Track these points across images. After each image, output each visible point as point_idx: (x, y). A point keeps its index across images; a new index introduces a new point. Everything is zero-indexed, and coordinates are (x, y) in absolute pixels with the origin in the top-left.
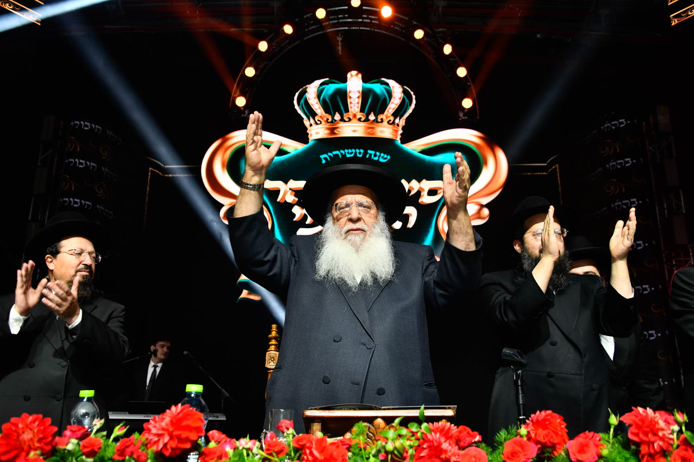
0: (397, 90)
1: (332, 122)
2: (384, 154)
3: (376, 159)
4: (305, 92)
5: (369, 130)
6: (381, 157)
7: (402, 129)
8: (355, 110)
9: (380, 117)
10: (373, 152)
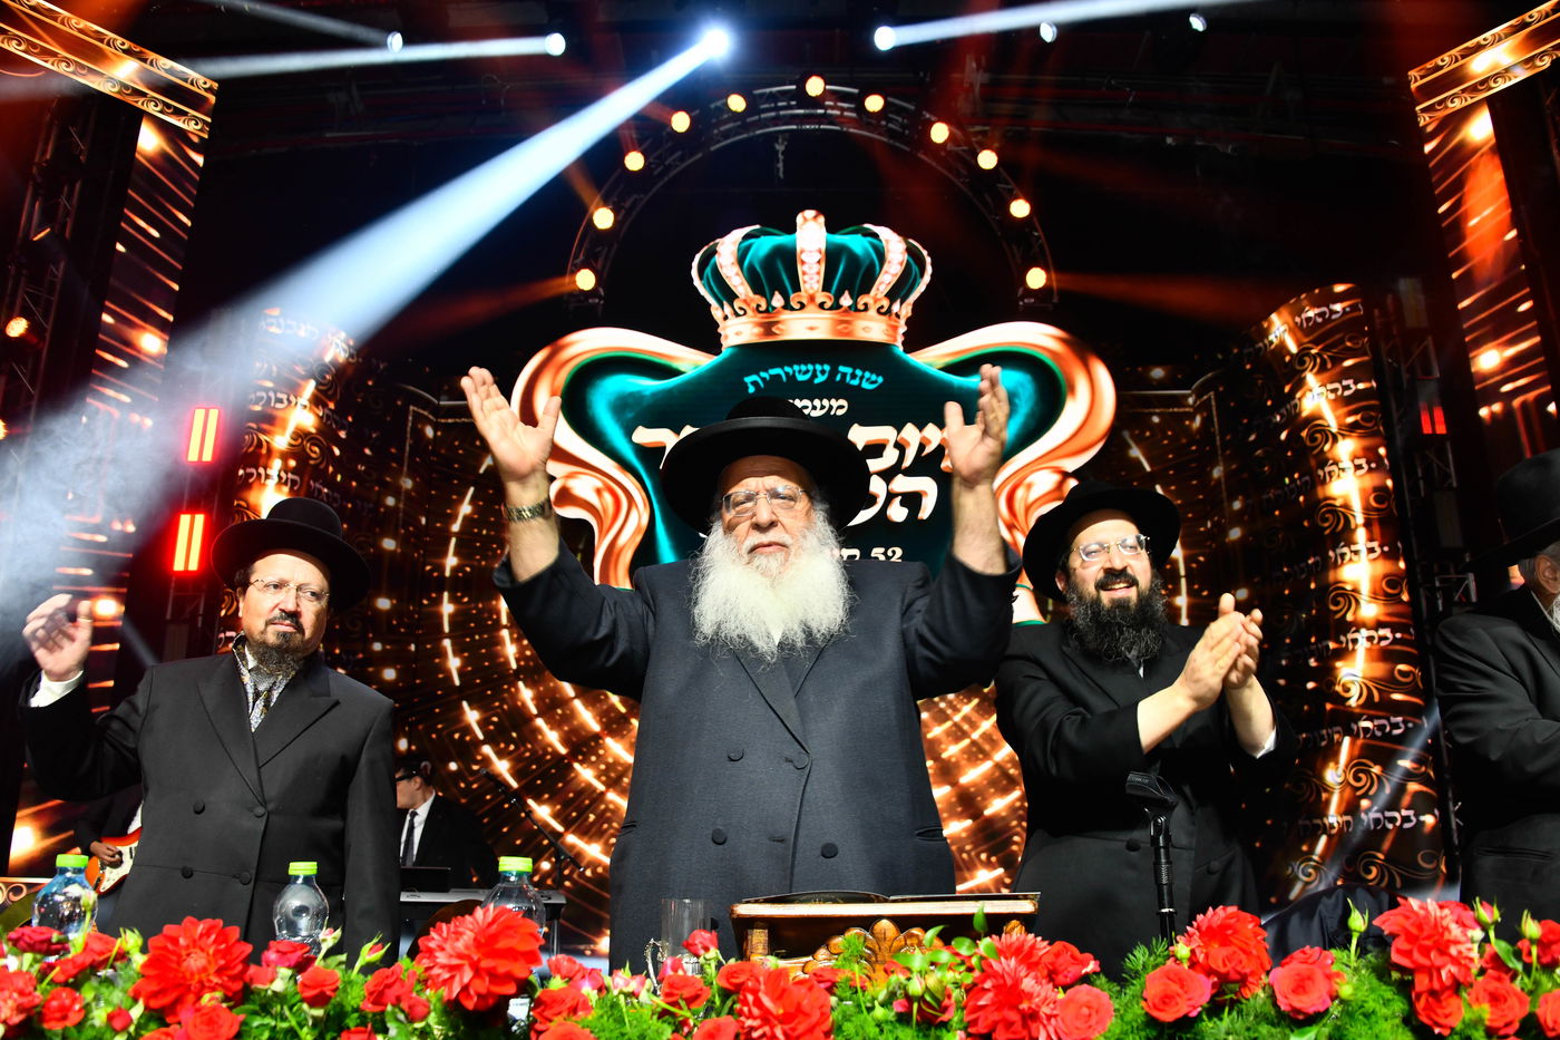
0: (895, 247)
1: (767, 311)
2: (872, 373)
3: (855, 382)
4: (713, 252)
5: (839, 327)
6: (864, 380)
7: (907, 324)
8: (812, 288)
9: (862, 300)
10: (848, 370)
